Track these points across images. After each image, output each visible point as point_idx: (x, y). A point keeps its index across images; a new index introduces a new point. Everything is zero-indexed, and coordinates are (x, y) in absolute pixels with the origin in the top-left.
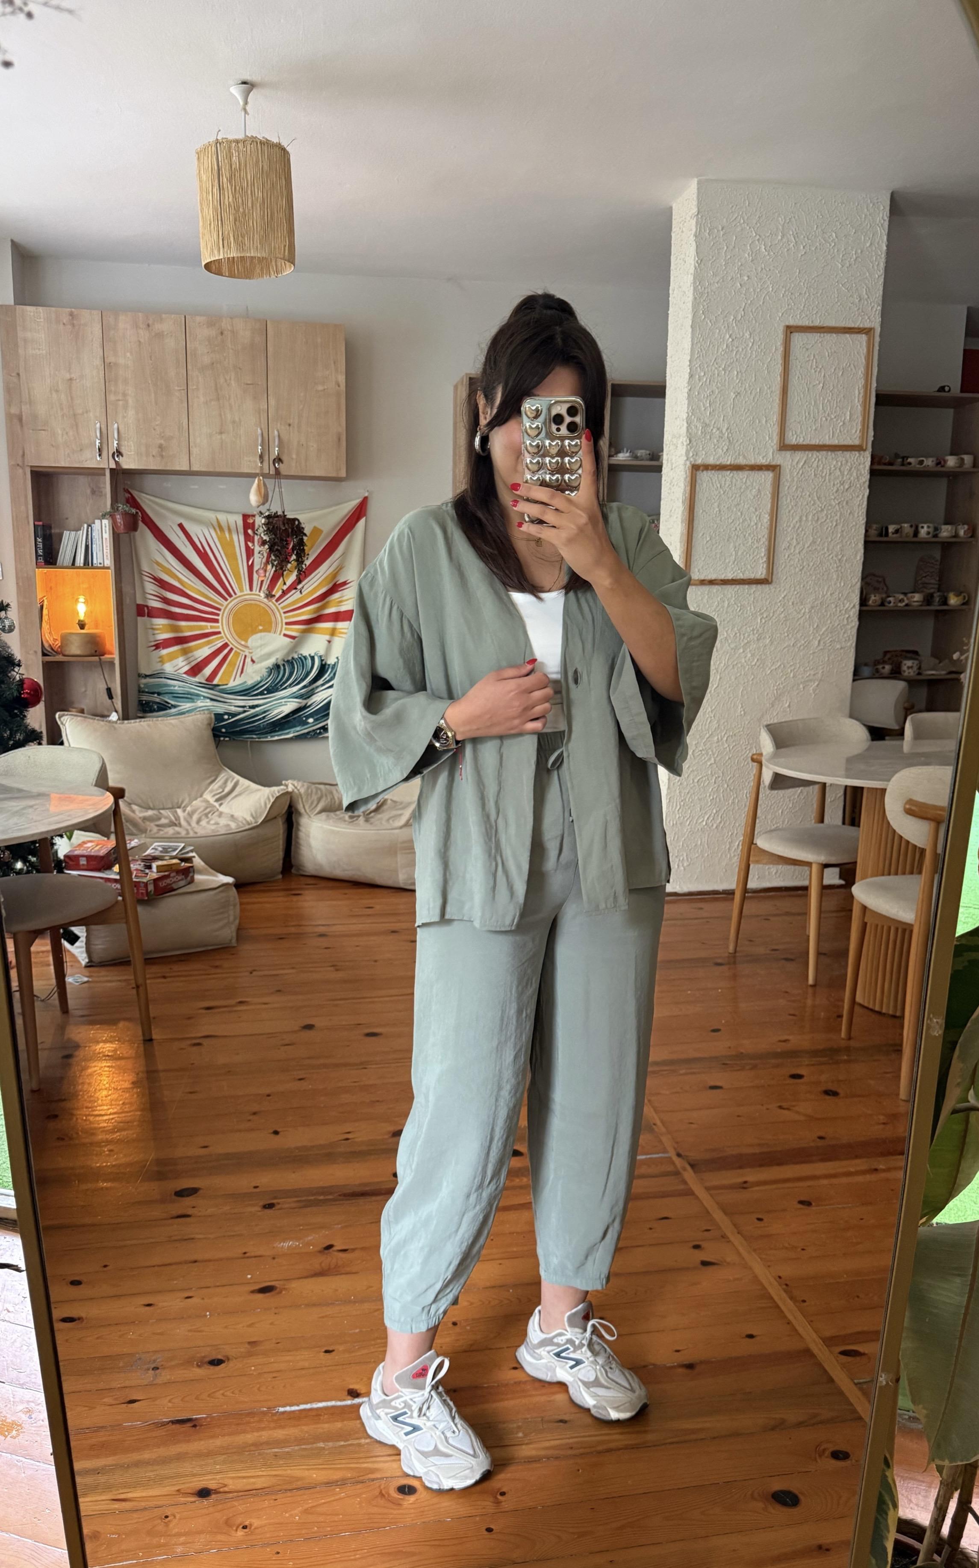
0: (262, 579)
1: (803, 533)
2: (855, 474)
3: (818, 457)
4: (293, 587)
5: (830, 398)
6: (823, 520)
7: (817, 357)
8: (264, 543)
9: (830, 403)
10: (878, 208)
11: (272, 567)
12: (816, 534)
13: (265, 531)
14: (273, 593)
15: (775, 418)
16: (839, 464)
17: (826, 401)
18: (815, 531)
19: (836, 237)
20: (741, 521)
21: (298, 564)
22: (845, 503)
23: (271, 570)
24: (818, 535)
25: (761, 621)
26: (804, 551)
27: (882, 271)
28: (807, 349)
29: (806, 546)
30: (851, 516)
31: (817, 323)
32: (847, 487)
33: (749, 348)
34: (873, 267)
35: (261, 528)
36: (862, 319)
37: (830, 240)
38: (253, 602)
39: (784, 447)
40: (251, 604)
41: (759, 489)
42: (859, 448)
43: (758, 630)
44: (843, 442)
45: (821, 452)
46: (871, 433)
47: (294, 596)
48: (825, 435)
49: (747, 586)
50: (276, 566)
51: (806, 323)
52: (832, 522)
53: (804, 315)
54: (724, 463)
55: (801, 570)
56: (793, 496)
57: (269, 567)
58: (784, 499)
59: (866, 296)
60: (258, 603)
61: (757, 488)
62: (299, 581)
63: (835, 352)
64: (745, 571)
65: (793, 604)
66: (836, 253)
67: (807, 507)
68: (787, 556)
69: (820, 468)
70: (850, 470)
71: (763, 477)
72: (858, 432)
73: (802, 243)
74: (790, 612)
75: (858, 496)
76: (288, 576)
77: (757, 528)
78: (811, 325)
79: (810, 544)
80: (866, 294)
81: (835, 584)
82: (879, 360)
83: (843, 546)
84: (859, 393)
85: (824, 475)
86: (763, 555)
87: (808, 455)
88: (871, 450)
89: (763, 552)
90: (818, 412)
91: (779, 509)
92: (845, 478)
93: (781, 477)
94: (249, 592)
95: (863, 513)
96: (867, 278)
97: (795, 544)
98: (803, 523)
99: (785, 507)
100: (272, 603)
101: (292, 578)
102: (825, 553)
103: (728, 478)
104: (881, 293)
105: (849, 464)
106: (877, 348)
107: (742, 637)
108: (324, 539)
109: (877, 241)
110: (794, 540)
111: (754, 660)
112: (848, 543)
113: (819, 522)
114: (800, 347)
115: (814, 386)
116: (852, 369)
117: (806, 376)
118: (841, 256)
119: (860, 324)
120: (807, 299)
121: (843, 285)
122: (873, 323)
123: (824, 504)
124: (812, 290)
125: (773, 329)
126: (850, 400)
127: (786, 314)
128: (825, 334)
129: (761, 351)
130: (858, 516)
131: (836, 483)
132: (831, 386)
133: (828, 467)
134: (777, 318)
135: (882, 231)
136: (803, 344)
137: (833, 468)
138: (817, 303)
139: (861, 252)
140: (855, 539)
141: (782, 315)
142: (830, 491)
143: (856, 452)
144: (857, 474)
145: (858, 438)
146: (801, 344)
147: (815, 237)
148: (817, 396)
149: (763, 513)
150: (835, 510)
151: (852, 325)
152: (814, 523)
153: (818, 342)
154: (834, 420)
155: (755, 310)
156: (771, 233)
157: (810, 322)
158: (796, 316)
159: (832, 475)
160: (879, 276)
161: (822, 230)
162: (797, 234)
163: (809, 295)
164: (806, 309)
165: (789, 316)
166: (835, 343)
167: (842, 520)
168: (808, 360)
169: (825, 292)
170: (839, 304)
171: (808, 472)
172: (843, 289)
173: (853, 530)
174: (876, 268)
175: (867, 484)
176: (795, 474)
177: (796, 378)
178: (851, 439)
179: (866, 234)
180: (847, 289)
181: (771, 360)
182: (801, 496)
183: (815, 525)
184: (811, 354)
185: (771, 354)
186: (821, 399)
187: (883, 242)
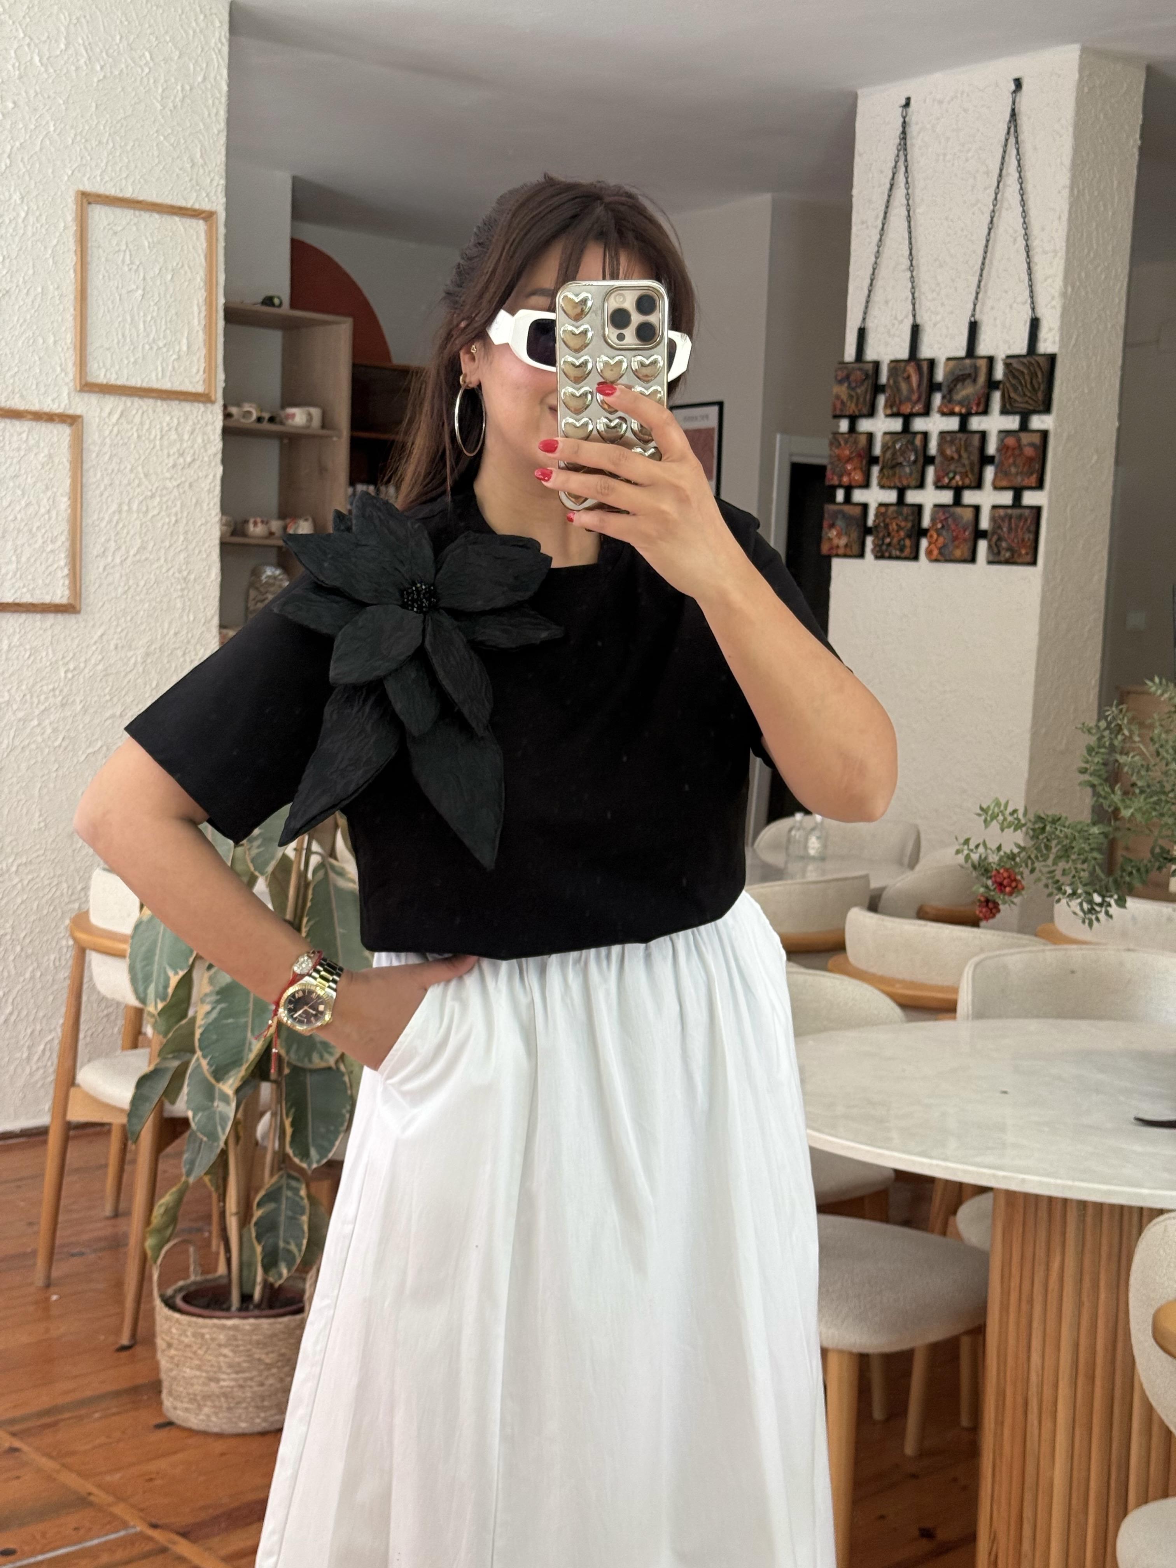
1: (125, 531)
2: (199, 440)
3: (141, 408)
5: (155, 315)
6: (156, 512)
7: (131, 246)
9: (155, 321)
10: (212, 23)
12: (146, 534)
15: (69, 337)
16: (175, 421)
17: (149, 317)
18: (144, 531)
19: (152, 58)
20: (23, 503)
22: (187, 484)
24: (149, 536)
25: (66, 677)
26: (129, 561)
27: (223, 125)
28: (115, 233)
29: (132, 553)
30: (199, 509)
31: (129, 192)
32: (189, 459)
33: (20, 221)
34: (209, 115)
36: (197, 195)
37: (142, 63)
39: (86, 386)
41: (50, 456)
42: (203, 398)
43: (61, 691)
44: (179, 387)
45: (146, 400)
46: (221, 376)
48: (151, 372)
49: (38, 616)
51: (111, 190)
52: (169, 516)
53: (107, 178)
55: (125, 592)
56: (106, 469)
58: (91, 473)
59: (201, 161)
61: (46, 451)
63: (159, 242)
64: (34, 589)
65: (116, 648)
66: (152, 86)
67: (129, 488)
68: (101, 569)
69: (146, 427)
70: (192, 433)
71: (54, 432)
72: (199, 373)
73: (98, 60)
74: (112, 661)
75: (206, 476)
77: (50, 519)
78: (121, 195)
79: (138, 552)
80: (202, 156)
81: (181, 617)
82: (226, 263)
83: (188, 556)
84: (200, 311)
85: (152, 437)
86: (62, 563)
87: (125, 403)
88: (222, 402)
89: (62, 560)
90: (138, 336)
91: (85, 489)
92: (185, 445)
93: (85, 437)
95: (215, 504)
96: (200, 131)
97: (112, 549)
98: (124, 515)
99: (94, 487)
102: (162, 566)
104: (223, 157)
105: (191, 423)
106: (222, 244)
107: (35, 700)
109: (212, 75)
110: (112, 543)
111: (56, 739)
112: (196, 551)
113: (150, 516)
114: (104, 228)
115: (129, 292)
116: (186, 273)
117: (114, 275)
118: (160, 90)
119: (194, 203)
120: (111, 153)
121: (165, 138)
122: (215, 204)
123: (156, 485)
124: (118, 138)
125: (59, 193)
126: (186, 321)
127: (79, 171)
128: (142, 213)
129: (41, 226)
130: (209, 509)
131: (171, 453)
132: (156, 295)
133: (158, 426)
134: (66, 178)
135: (220, 60)
136: (109, 225)
137: (166, 428)
138: (126, 160)
139: (191, 89)
140: (206, 545)
141: (72, 173)
142: (164, 464)
143: (201, 406)
144: (203, 441)
145: (201, 382)
146: (106, 223)
147: (119, 53)
148: (135, 309)
149: (58, 494)
150: (172, 497)
151: (182, 203)
152: (141, 515)
153: (132, 223)
154: (164, 350)
155: (29, 159)
156: (48, 37)
157: (118, 191)
158: (95, 177)
159: (166, 438)
160: (219, 132)
161: (129, 45)
162: (90, 44)
163: (114, 146)
164: (110, 169)
165: (84, 175)
166: (159, 228)
167: (185, 514)
168: (119, 251)
169: (139, 145)
170: (161, 167)
171: (127, 431)
172: (166, 144)
173: (203, 531)
174: (214, 118)
175: (219, 456)
176: (107, 433)
177: (101, 277)
178: (191, 383)
179: (196, 61)
180: (172, 145)
181: (58, 242)
182: (119, 470)
183: (144, 520)
184: (121, 241)
185: (57, 234)
186: (142, 314)
187: (222, 77)
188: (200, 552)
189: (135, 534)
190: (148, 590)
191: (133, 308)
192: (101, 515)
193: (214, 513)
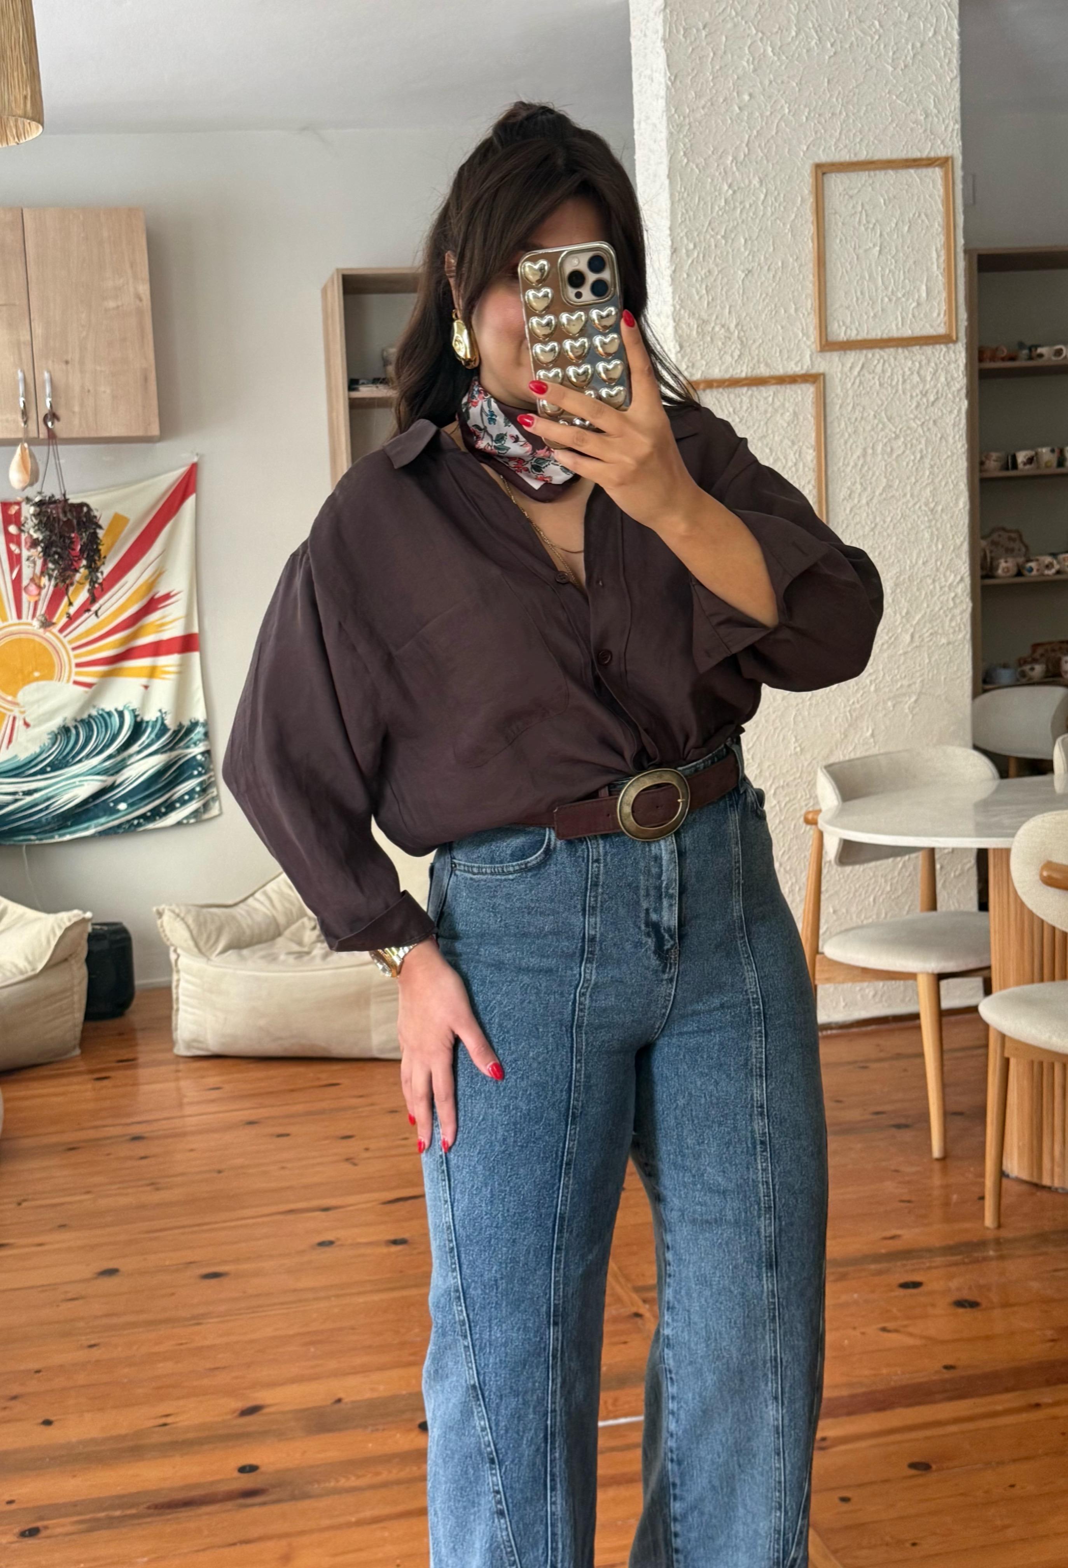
0: (36, 598)
1: (871, 473)
2: (943, 379)
3: (881, 357)
4: (85, 608)
5: (893, 267)
6: (900, 452)
7: (867, 207)
8: (34, 543)
9: (894, 274)
11: (50, 580)
12: (891, 474)
13: (35, 525)
14: (55, 620)
15: (810, 303)
16: (917, 364)
17: (887, 271)
18: (889, 470)
19: (881, 26)
21: (90, 573)
22: (932, 422)
23: (48, 585)
24: (895, 474)
26: (875, 501)
27: (956, 72)
28: (851, 197)
29: (877, 493)
30: (944, 443)
31: (863, 155)
32: (932, 398)
33: (760, 203)
34: (941, 66)
35: (29, 521)
36: (932, 144)
37: (872, 32)
38: (23, 636)
39: (828, 345)
40: (20, 640)
41: (795, 413)
42: (947, 339)
44: (918, 332)
45: (887, 350)
46: (963, 315)
47: (88, 622)
48: (891, 323)
50: (56, 578)
51: (845, 156)
52: (914, 453)
53: (842, 146)
54: (737, 376)
55: (873, 530)
56: (849, 419)
57: (45, 581)
58: (836, 424)
59: (935, 111)
60: (31, 637)
61: (791, 410)
62: (93, 599)
63: (894, 197)
66: (882, 50)
67: (873, 433)
69: (888, 374)
70: (934, 374)
71: (799, 392)
72: (942, 315)
73: (829, 39)
75: (951, 412)
76: (77, 592)
77: (797, 471)
78: (854, 159)
79: (884, 490)
80: (936, 106)
81: (930, 547)
82: (965, 205)
83: (935, 489)
84: (938, 256)
85: (894, 383)
87: (866, 356)
88: (964, 341)
90: (877, 291)
91: (829, 440)
92: (928, 386)
93: (828, 391)
94: (15, 620)
95: (961, 436)
96: (933, 83)
97: (859, 491)
98: (869, 458)
99: (838, 436)
100: (51, 635)
101: (83, 596)
102: (908, 501)
103: (744, 398)
104: (957, 103)
105: (933, 364)
106: (959, 186)
108: (132, 531)
109: (943, 28)
110: (858, 486)
112: (943, 483)
113: (894, 456)
114: (840, 195)
115: (866, 251)
116: (923, 221)
117: (852, 237)
118: (891, 54)
119: (929, 153)
120: (844, 121)
121: (897, 97)
122: (951, 149)
123: (900, 426)
124: (851, 107)
125: (796, 170)
126: (925, 268)
127: (814, 146)
128: (877, 172)
129: (780, 205)
130: (955, 442)
131: (914, 394)
132: (894, 249)
133: (901, 372)
134: (802, 154)
135: (951, 12)
136: (845, 190)
137: (908, 373)
138: (860, 125)
139: (922, 45)
140: (953, 477)
141: (808, 149)
142: (907, 406)
143: (943, 346)
144: (946, 379)
145: (942, 325)
146: (841, 189)
147: (848, 29)
148: (873, 265)
149: (804, 447)
150: (917, 435)
151: (917, 155)
152: (886, 457)
153: (867, 184)
154: (904, 299)
155: (765, 145)
156: (779, 28)
157: (852, 156)
158: (830, 147)
159: (908, 381)
160: (952, 80)
161: (857, 18)
162: (819, 26)
163: (847, 114)
164: (843, 137)
165: (819, 148)
166: (894, 183)
167: (930, 450)
168: (856, 213)
169: (872, 109)
170: (894, 125)
171: (869, 380)
172: (899, 102)
173: (949, 463)
174: (946, 68)
175: (964, 392)
176: (849, 385)
177: (838, 241)
178: (932, 326)
179: (926, 19)
180: (905, 102)
181: (796, 217)
182: (862, 418)
183: (889, 460)
184: (857, 203)
185: (795, 209)
186: (880, 269)
187: (952, 28)
188: (945, 485)
189: (880, 474)
190: (894, 525)
191: (870, 265)
192: (846, 462)
193: (959, 445)
